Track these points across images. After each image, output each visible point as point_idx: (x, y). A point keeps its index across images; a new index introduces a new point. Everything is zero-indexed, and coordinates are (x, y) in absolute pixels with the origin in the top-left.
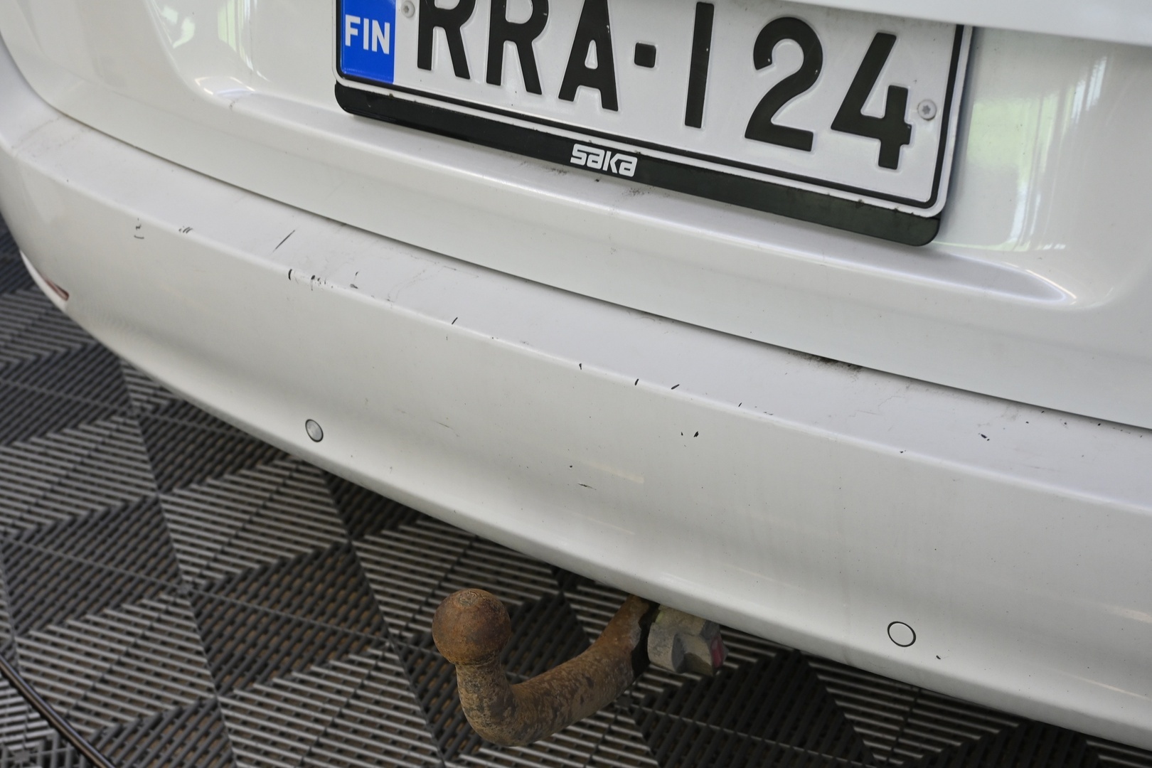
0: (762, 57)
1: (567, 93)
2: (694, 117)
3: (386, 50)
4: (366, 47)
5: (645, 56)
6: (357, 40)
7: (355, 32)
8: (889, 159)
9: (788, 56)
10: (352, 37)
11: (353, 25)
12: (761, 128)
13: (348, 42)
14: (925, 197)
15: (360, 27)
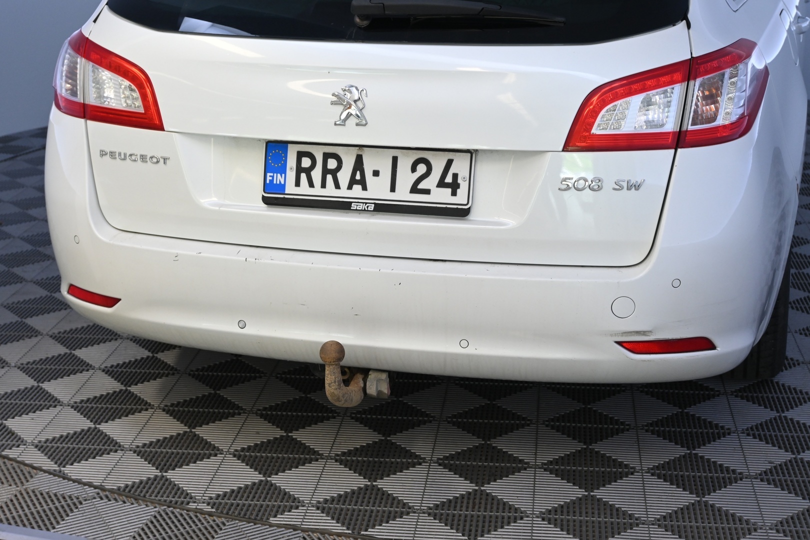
0: (414, 169)
1: (350, 187)
2: (393, 189)
3: (283, 183)
4: (275, 182)
5: (376, 173)
6: (271, 181)
7: (271, 178)
8: (454, 194)
9: (422, 169)
10: (270, 180)
11: (270, 176)
12: (414, 190)
13: (268, 182)
14: (466, 203)
15: (273, 177)
